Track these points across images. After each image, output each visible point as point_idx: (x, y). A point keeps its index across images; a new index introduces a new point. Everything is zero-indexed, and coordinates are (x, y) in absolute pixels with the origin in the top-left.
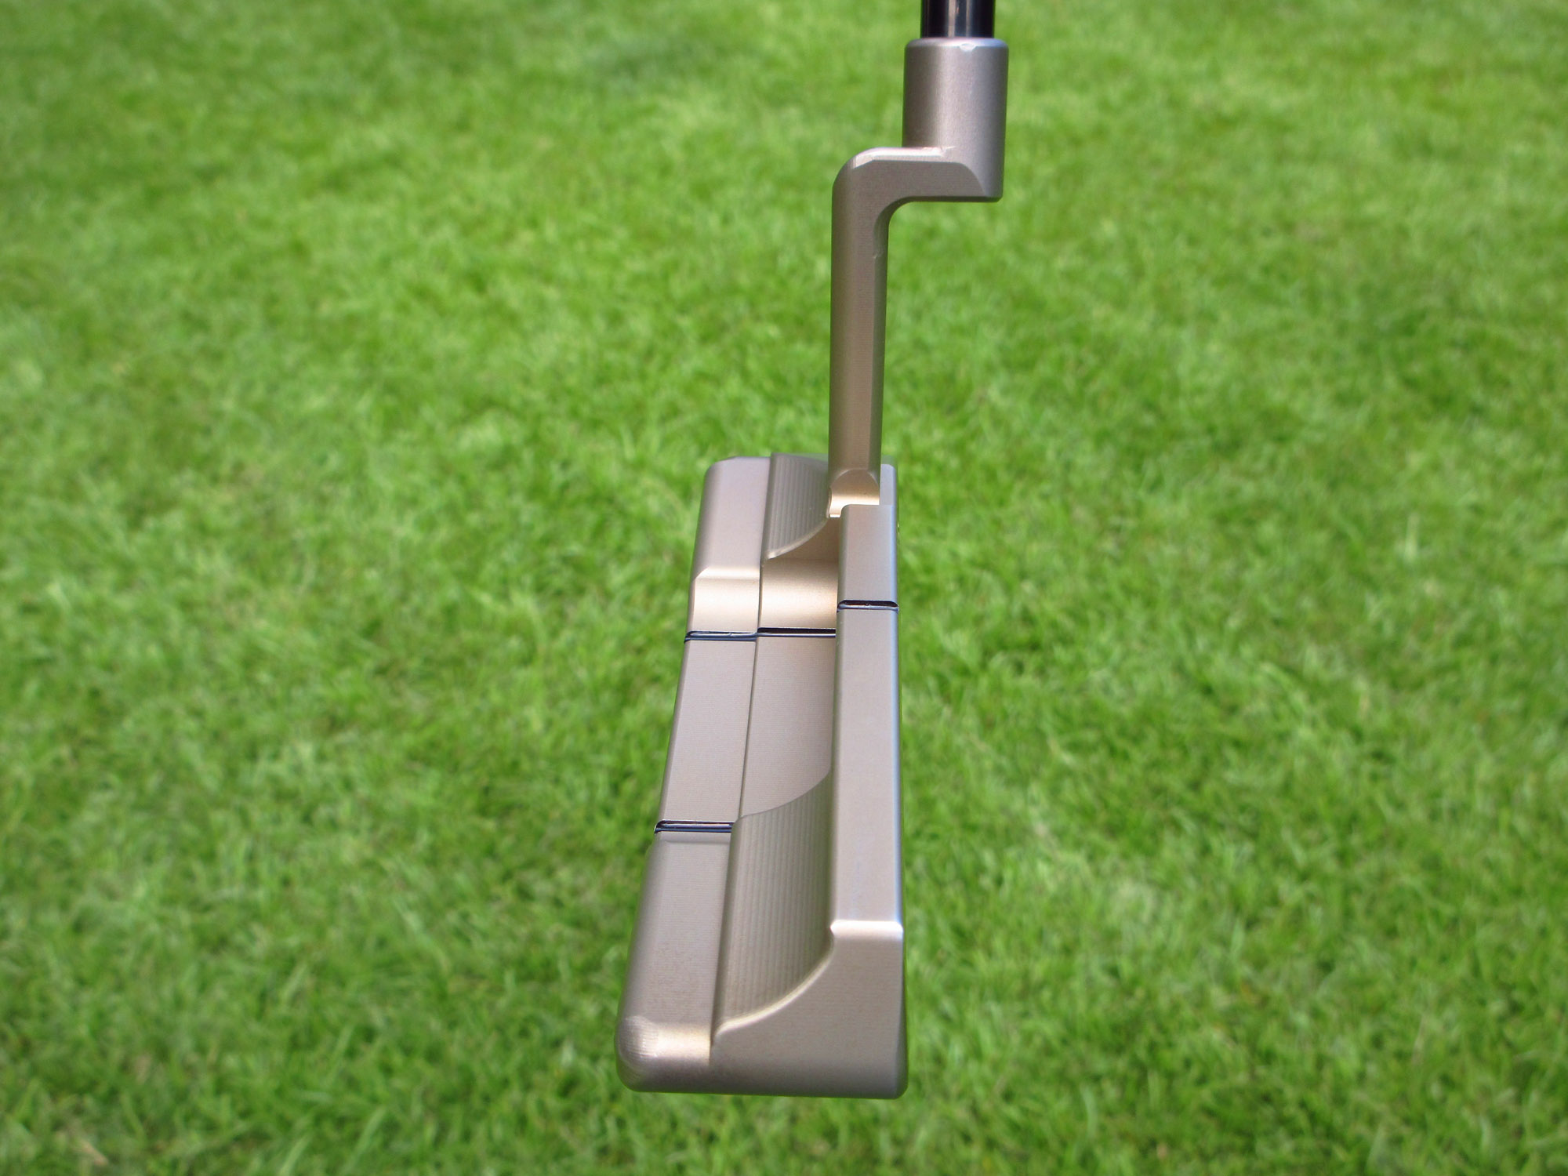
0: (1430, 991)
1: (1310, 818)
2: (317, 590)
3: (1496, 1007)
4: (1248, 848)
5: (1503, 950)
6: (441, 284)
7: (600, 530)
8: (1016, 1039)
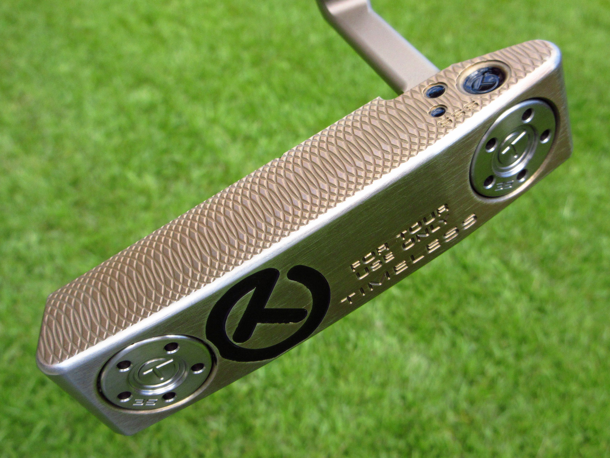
0: (550, 426)
1: (504, 335)
2: (52, 160)
3: (578, 438)
4: (474, 346)
5: (586, 411)
6: (132, 19)
7: (190, 150)
8: (353, 425)
